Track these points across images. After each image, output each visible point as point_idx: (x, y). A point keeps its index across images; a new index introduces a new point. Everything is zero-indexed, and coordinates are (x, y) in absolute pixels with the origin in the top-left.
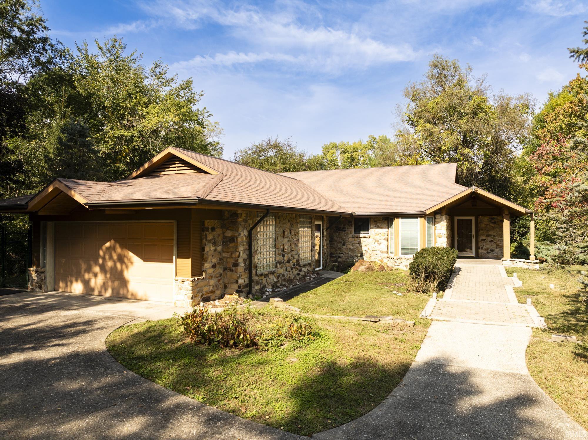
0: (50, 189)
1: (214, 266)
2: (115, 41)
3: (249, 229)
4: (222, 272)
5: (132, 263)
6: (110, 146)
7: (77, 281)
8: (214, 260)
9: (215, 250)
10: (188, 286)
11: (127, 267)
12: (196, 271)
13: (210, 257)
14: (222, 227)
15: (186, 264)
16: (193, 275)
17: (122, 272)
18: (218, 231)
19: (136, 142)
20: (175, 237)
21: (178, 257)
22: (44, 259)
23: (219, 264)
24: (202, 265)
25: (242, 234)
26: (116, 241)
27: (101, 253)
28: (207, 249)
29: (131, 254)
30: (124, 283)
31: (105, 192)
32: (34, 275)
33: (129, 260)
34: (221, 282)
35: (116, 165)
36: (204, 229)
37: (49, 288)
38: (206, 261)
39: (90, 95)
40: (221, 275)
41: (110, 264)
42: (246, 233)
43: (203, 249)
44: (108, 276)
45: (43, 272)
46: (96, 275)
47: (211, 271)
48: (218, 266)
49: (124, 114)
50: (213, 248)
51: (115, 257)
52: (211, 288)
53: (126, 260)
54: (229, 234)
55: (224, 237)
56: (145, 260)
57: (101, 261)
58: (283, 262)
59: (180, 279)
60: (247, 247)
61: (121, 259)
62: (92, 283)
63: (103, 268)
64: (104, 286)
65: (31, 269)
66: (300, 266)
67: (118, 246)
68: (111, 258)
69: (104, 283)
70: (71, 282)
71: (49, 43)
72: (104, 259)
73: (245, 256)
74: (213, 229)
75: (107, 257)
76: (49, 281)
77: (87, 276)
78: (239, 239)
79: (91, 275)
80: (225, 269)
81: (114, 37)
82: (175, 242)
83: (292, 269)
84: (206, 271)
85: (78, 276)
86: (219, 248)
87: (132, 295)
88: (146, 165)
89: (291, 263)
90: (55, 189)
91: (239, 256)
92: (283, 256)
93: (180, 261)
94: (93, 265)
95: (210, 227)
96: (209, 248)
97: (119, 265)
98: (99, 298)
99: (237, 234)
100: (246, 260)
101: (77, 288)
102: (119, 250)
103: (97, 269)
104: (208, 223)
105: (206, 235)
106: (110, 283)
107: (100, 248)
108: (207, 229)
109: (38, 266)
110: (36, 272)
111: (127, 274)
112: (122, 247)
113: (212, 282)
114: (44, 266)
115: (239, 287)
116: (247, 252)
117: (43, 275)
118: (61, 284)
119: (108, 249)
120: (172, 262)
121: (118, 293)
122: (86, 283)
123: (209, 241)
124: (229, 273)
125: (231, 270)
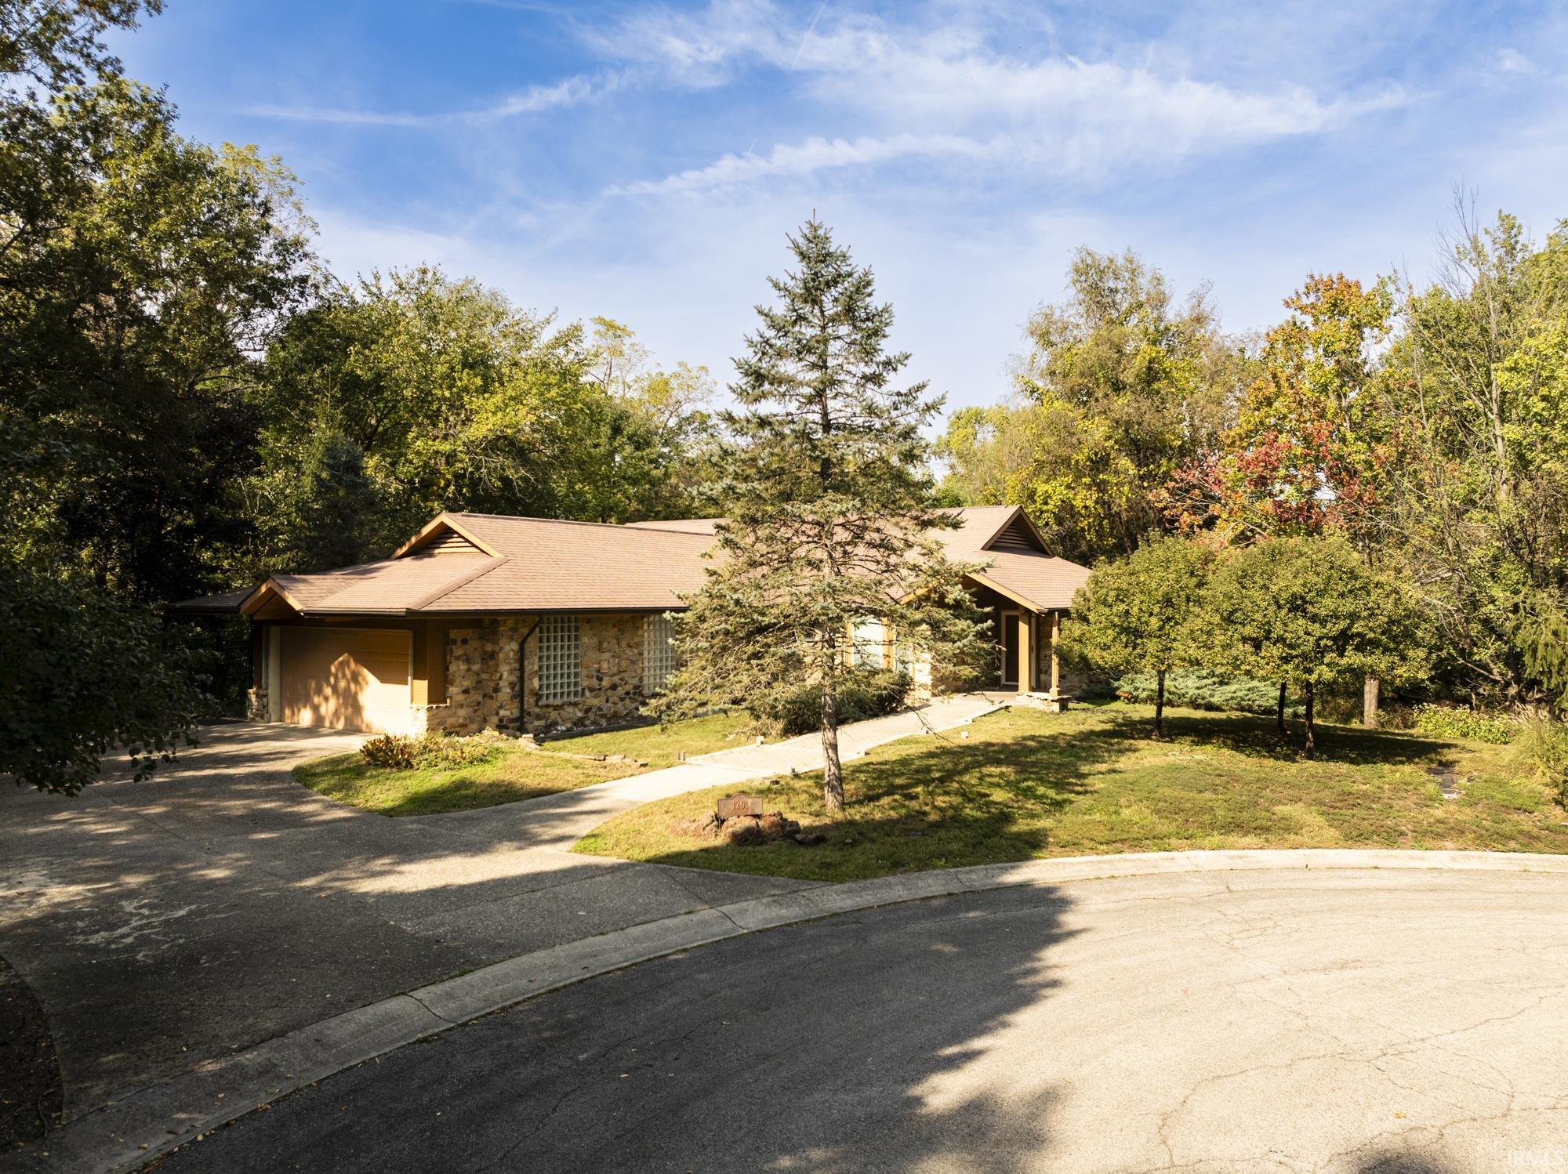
0: (263, 589)
1: (466, 691)
2: (424, 272)
3: (520, 640)
4: (481, 699)
5: (367, 683)
6: (416, 469)
7: (305, 706)
8: (466, 684)
9: (469, 670)
10: (423, 715)
11: (361, 689)
12: (436, 695)
13: (458, 680)
14: (481, 638)
15: (422, 686)
16: (430, 702)
17: (356, 694)
18: (474, 644)
19: (461, 461)
20: (411, 652)
21: (415, 677)
22: (267, 678)
23: (475, 688)
24: (446, 689)
25: (507, 648)
26: (350, 654)
27: (333, 669)
28: (453, 668)
29: (365, 672)
30: (357, 709)
31: (332, 592)
32: (253, 698)
33: (364, 679)
34: (480, 713)
35: (429, 504)
36: (449, 642)
37: (273, 718)
38: (452, 684)
39: (379, 376)
40: (479, 704)
41: (342, 684)
42: (515, 646)
43: (447, 669)
44: (341, 701)
45: (266, 696)
46: (326, 699)
47: (461, 698)
48: (472, 692)
49: (439, 409)
50: (463, 667)
51: (348, 673)
52: (461, 721)
53: (360, 679)
54: (489, 648)
55: (485, 652)
56: (383, 680)
57: (332, 680)
58: (600, 689)
59: (415, 706)
60: (517, 665)
61: (355, 678)
62: (323, 710)
63: (335, 689)
64: (336, 714)
65: (251, 691)
66: (643, 696)
67: (352, 661)
68: (344, 675)
69: (336, 710)
70: (299, 710)
71: (310, 283)
72: (336, 678)
73: (513, 678)
74: (465, 641)
75: (340, 676)
76: (272, 707)
77: (316, 700)
78: (501, 656)
79: (321, 699)
80: (485, 696)
81: (423, 267)
82: (410, 659)
83: (622, 699)
84: (451, 698)
85: (306, 700)
86: (476, 667)
87: (367, 726)
88: (413, 540)
89: (620, 691)
90: (269, 590)
91: (501, 678)
92: (600, 679)
93: (417, 682)
94: (325, 685)
95: (459, 639)
96: (457, 668)
97: (353, 686)
98: (329, 731)
99: (497, 649)
100: (515, 684)
101: (305, 717)
102: (353, 665)
103: (328, 691)
104: (454, 634)
105: (451, 650)
106: (343, 710)
107: (333, 662)
108: (454, 642)
109: (260, 687)
110: (257, 696)
111: (363, 699)
112: (357, 661)
113: (462, 712)
114: (267, 688)
115: (501, 720)
116: (518, 673)
117: (265, 700)
118: (287, 712)
119: (341, 663)
120: (406, 684)
121: (351, 724)
122: (316, 709)
123: (458, 658)
124: (489, 701)
125: (491, 698)
